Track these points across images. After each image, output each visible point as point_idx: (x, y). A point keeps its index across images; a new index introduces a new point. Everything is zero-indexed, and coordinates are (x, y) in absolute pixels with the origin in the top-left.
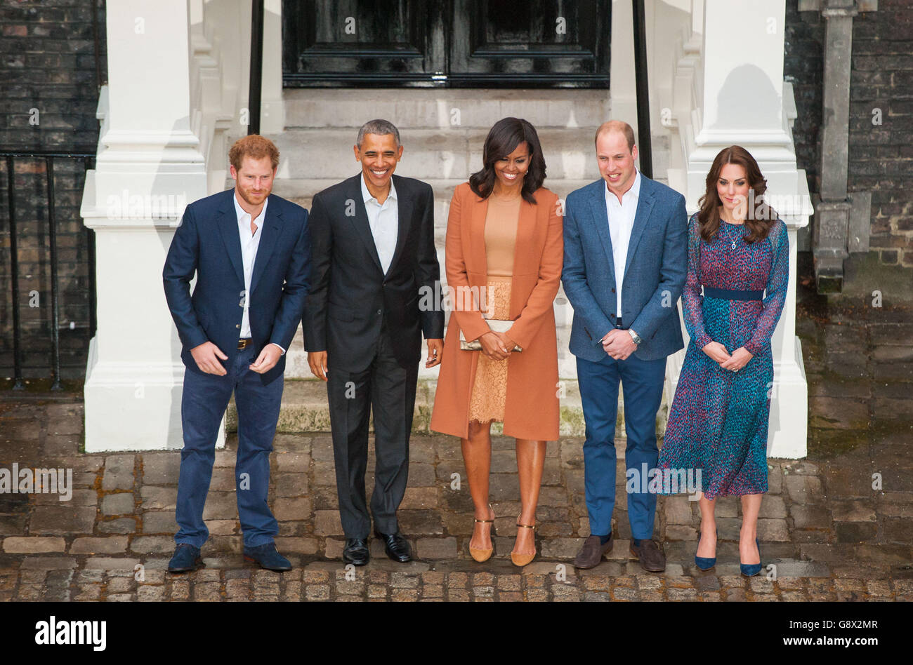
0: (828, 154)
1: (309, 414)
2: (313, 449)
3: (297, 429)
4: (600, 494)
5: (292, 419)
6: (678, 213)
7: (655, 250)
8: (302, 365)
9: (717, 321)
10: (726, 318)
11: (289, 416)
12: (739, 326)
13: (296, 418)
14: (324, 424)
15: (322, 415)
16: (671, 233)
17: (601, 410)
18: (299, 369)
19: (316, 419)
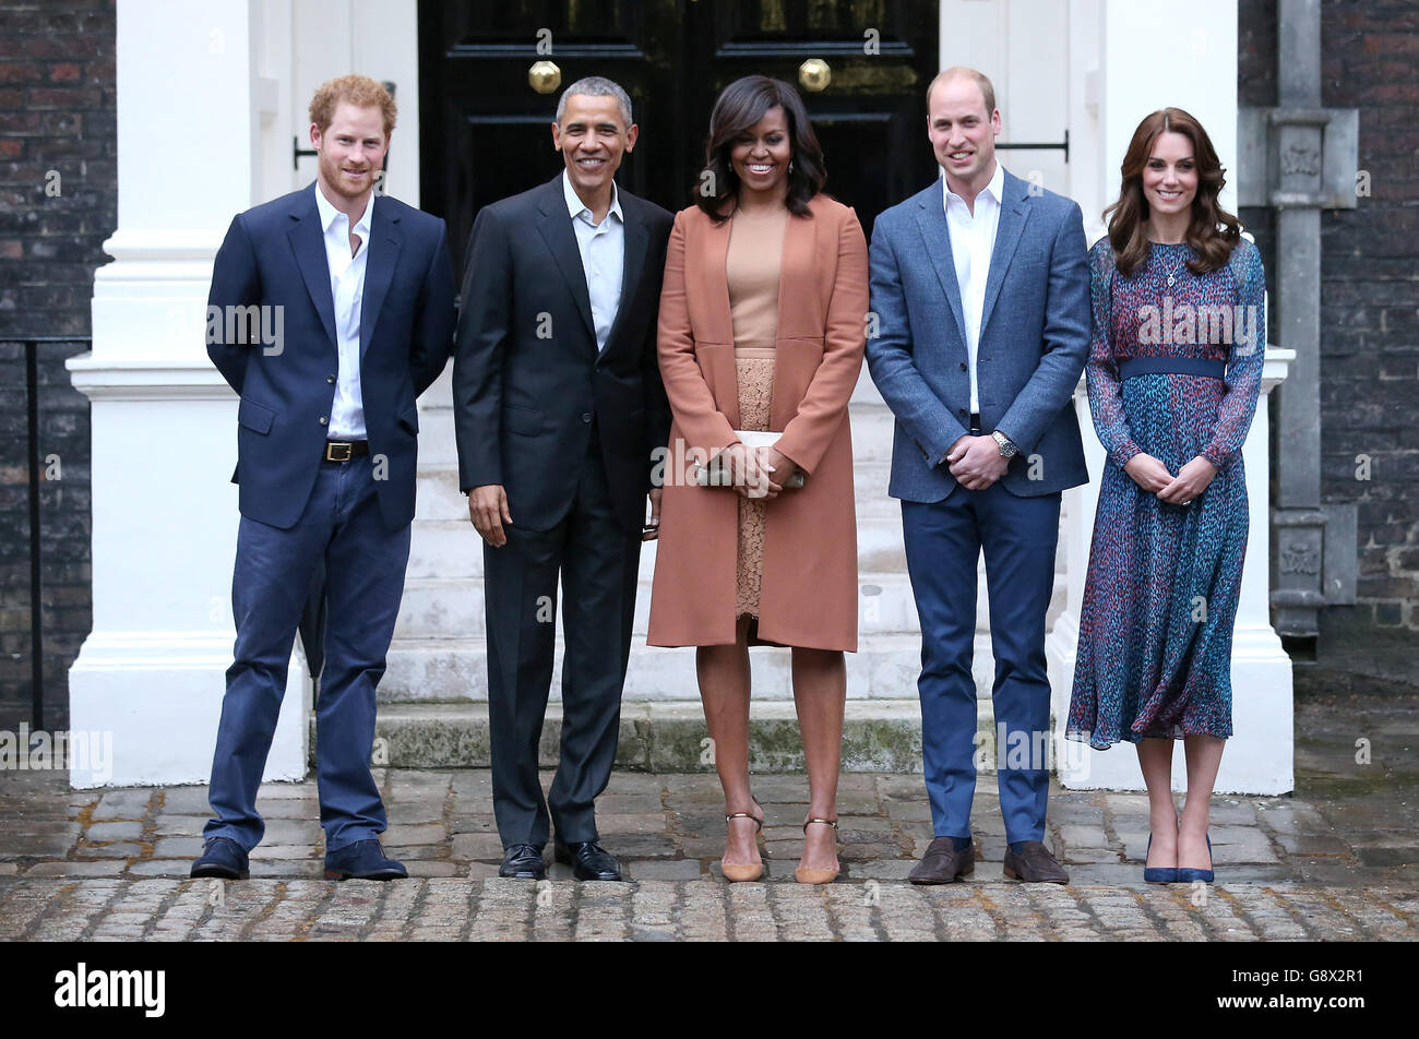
0: (1288, 433)
1: (448, 735)
2: (454, 784)
3: (428, 762)
4: (948, 765)
5: (420, 744)
6: (1071, 228)
7: (1033, 293)
8: (439, 675)
9: (1150, 414)
10: (1164, 406)
11: (415, 739)
12: (1188, 419)
13: (427, 741)
14: (474, 754)
15: (470, 736)
16: (1060, 262)
17: (946, 602)
18: (433, 683)
19: (461, 744)
